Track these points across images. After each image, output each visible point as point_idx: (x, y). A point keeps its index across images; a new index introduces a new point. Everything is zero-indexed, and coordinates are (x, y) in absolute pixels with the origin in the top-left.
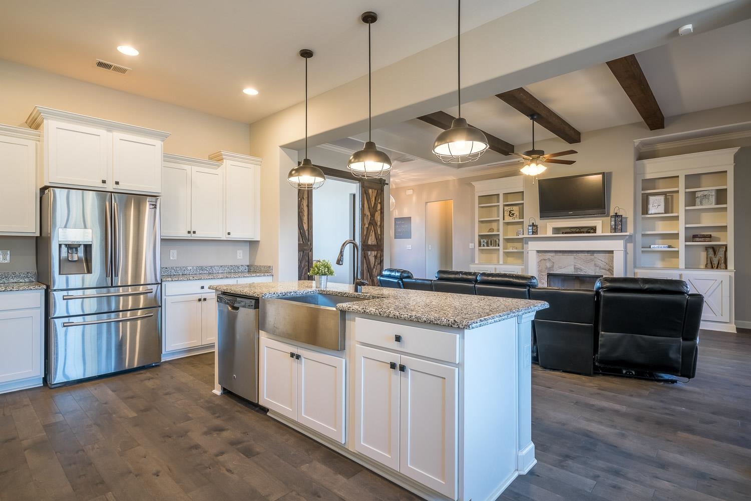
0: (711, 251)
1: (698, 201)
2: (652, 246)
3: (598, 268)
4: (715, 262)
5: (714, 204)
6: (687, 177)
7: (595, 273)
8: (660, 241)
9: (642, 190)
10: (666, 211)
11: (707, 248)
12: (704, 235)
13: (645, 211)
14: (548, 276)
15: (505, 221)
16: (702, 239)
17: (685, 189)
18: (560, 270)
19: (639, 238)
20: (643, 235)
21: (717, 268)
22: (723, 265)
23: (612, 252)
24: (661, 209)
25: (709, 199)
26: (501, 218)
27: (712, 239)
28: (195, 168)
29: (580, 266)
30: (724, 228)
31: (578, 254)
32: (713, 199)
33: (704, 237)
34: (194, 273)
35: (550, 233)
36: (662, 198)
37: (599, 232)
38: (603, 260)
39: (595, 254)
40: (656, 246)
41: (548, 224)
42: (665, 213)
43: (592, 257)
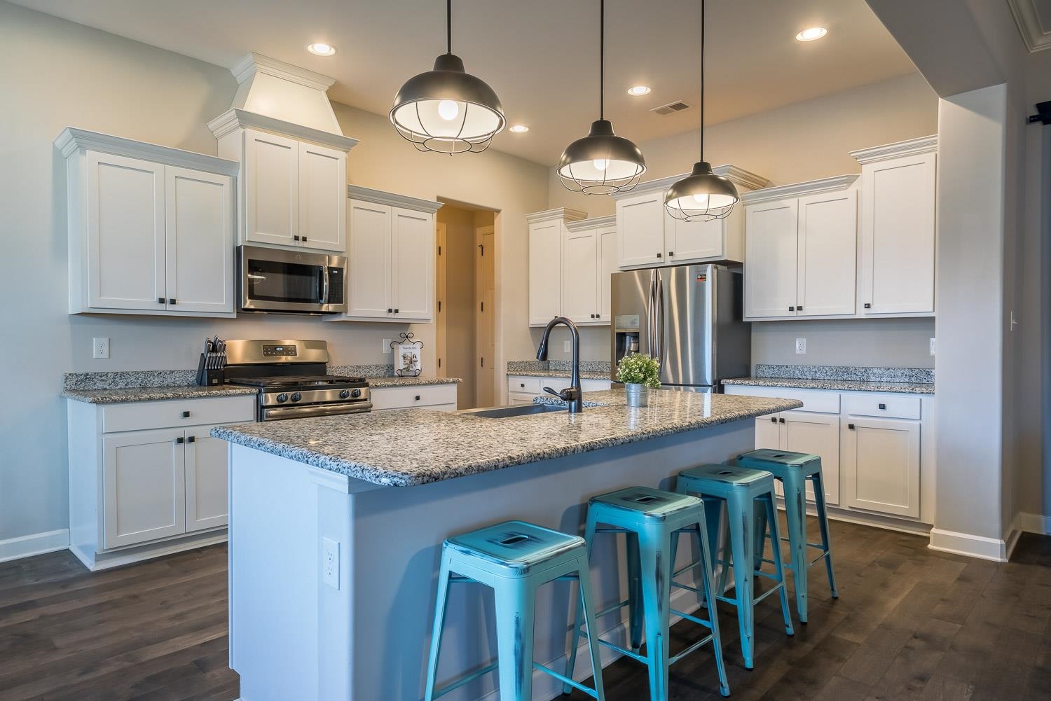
28: (804, 200)
34: (832, 378)
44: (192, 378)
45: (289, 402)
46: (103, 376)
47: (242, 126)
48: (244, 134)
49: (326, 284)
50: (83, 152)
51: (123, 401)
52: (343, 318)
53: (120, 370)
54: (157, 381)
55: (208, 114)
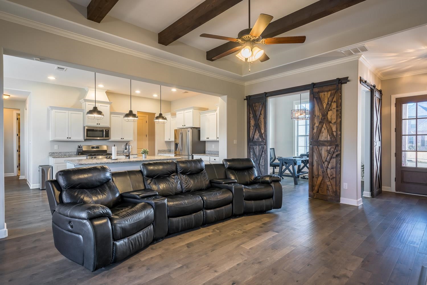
44: (76, 153)
45: (108, 157)
46: (57, 153)
47: (85, 102)
48: (86, 103)
49: (104, 133)
50: (52, 110)
51: (58, 157)
52: (110, 140)
53: (60, 152)
54: (68, 154)
55: (79, 99)
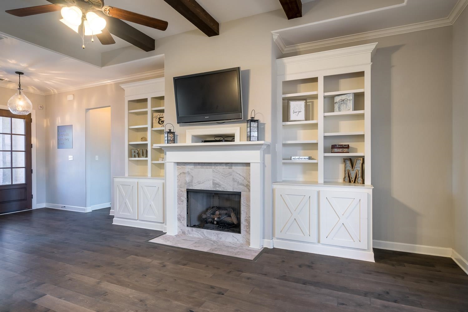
0: (348, 163)
1: (336, 106)
2: (292, 157)
3: (236, 184)
4: (353, 176)
5: (351, 109)
6: (325, 78)
7: (233, 189)
8: (302, 152)
9: (283, 94)
10: (306, 119)
11: (345, 160)
12: (342, 145)
13: (286, 117)
14: (187, 192)
15: (154, 129)
16: (340, 150)
17: (324, 92)
18: (199, 185)
19: (279, 147)
20: (284, 145)
21: (354, 182)
22: (360, 179)
23: (248, 164)
24: (302, 116)
25: (346, 104)
26: (149, 126)
27: (349, 149)
29: (219, 181)
30: (361, 137)
31: (216, 167)
32: (351, 104)
33: (342, 147)
35: (189, 142)
36: (302, 103)
37: (237, 141)
38: (241, 174)
39: (233, 167)
40: (296, 157)
41: (187, 130)
42: (306, 120)
43: (230, 170)
